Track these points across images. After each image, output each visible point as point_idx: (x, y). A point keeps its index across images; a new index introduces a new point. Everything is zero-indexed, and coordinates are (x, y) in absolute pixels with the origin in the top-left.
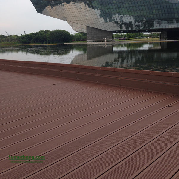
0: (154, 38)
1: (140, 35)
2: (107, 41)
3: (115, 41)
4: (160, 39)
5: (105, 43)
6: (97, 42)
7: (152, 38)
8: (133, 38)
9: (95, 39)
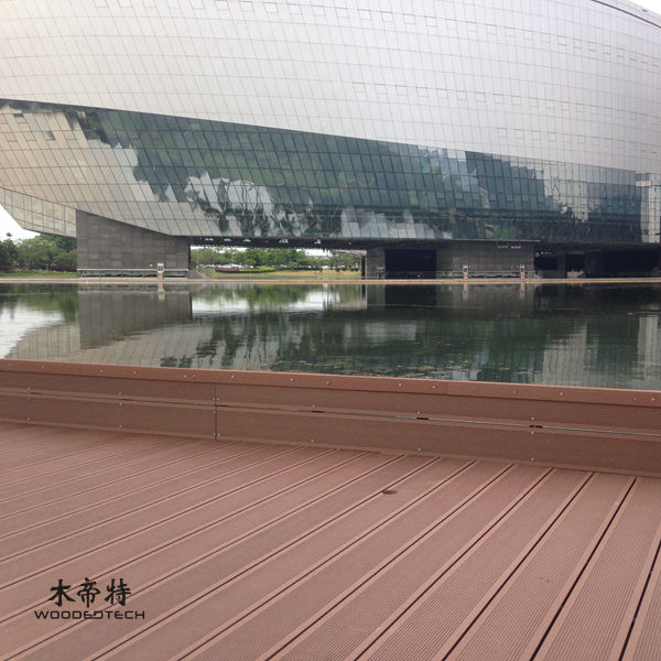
0: (344, 269)
1: (294, 257)
2: (166, 275)
3: (201, 278)
4: (363, 274)
5: (159, 281)
6: (125, 276)
7: (338, 270)
8: (269, 268)
9: (115, 263)
